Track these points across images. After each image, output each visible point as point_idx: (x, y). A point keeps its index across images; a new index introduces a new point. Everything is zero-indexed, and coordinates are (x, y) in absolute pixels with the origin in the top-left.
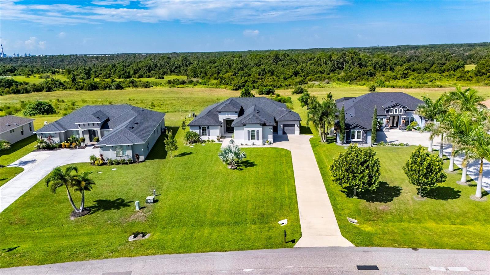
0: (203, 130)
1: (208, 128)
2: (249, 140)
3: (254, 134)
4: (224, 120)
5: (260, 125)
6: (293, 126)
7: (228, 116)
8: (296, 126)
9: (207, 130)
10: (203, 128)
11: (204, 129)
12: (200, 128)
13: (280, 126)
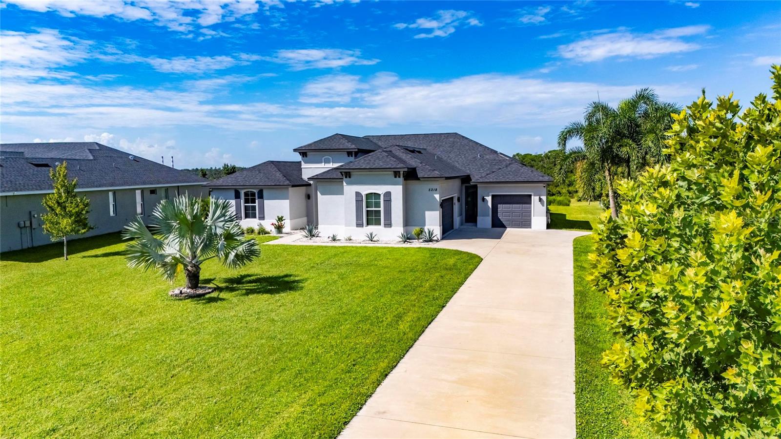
0: (246, 201)
2: (359, 225)
3: (378, 205)
5: (396, 174)
6: (527, 199)
7: (327, 165)
8: (535, 199)
9: (257, 201)
11: (250, 198)
12: (237, 196)
13: (484, 199)
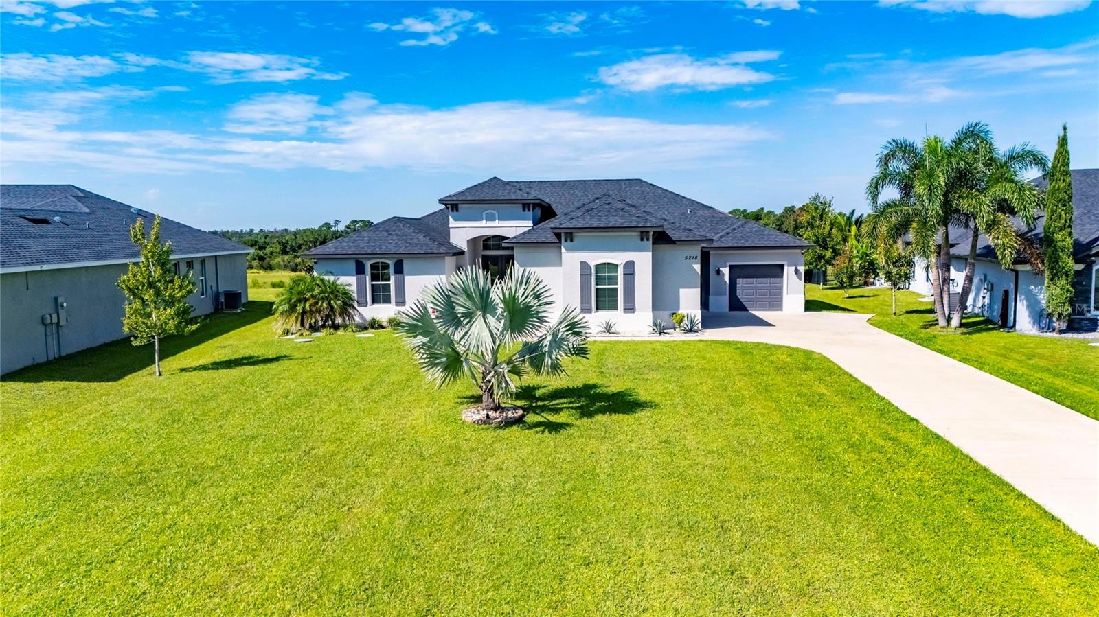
0: (374, 278)
1: (399, 269)
2: (586, 308)
3: (613, 280)
4: (473, 242)
5: (643, 235)
6: (777, 271)
7: (490, 224)
8: (789, 271)
9: (392, 278)
10: (373, 267)
11: (379, 272)
12: (360, 270)
13: (718, 272)
